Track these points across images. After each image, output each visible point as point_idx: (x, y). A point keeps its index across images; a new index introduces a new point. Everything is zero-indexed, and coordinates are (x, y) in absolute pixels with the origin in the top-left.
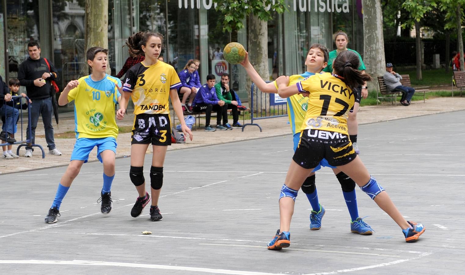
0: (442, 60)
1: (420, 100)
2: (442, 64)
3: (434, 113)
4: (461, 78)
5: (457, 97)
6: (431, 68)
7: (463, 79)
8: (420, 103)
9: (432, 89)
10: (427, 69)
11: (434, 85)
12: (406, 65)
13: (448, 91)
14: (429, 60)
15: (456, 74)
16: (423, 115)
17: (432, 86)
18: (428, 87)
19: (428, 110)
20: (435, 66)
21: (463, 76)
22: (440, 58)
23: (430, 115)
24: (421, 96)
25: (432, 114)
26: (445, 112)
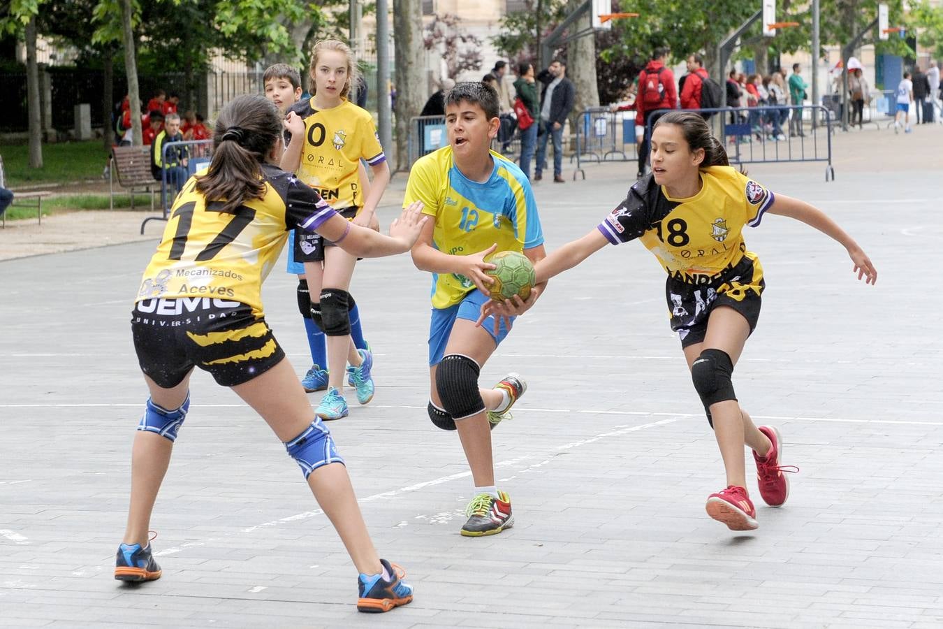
0: (97, 120)
1: (30, 217)
2: (96, 130)
3: (59, 251)
4: (132, 163)
5: (122, 211)
6: (69, 138)
7: (138, 166)
8: (27, 226)
9: (65, 191)
10: (58, 140)
11: (71, 179)
12: (7, 132)
13: (102, 196)
14: (64, 120)
15: (118, 154)
16: (32, 254)
17: (66, 184)
18: (56, 185)
19: (45, 243)
20: (79, 133)
21: (138, 159)
22: (92, 114)
23: (49, 254)
24: (32, 208)
25: (54, 253)
26: (87, 247)
